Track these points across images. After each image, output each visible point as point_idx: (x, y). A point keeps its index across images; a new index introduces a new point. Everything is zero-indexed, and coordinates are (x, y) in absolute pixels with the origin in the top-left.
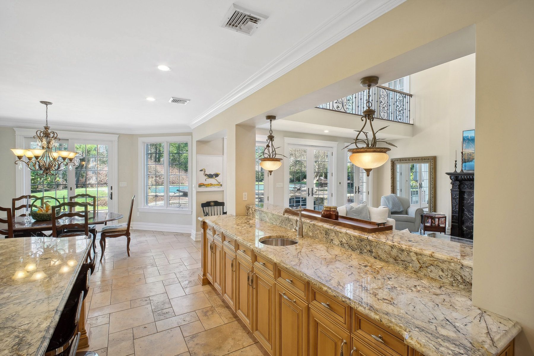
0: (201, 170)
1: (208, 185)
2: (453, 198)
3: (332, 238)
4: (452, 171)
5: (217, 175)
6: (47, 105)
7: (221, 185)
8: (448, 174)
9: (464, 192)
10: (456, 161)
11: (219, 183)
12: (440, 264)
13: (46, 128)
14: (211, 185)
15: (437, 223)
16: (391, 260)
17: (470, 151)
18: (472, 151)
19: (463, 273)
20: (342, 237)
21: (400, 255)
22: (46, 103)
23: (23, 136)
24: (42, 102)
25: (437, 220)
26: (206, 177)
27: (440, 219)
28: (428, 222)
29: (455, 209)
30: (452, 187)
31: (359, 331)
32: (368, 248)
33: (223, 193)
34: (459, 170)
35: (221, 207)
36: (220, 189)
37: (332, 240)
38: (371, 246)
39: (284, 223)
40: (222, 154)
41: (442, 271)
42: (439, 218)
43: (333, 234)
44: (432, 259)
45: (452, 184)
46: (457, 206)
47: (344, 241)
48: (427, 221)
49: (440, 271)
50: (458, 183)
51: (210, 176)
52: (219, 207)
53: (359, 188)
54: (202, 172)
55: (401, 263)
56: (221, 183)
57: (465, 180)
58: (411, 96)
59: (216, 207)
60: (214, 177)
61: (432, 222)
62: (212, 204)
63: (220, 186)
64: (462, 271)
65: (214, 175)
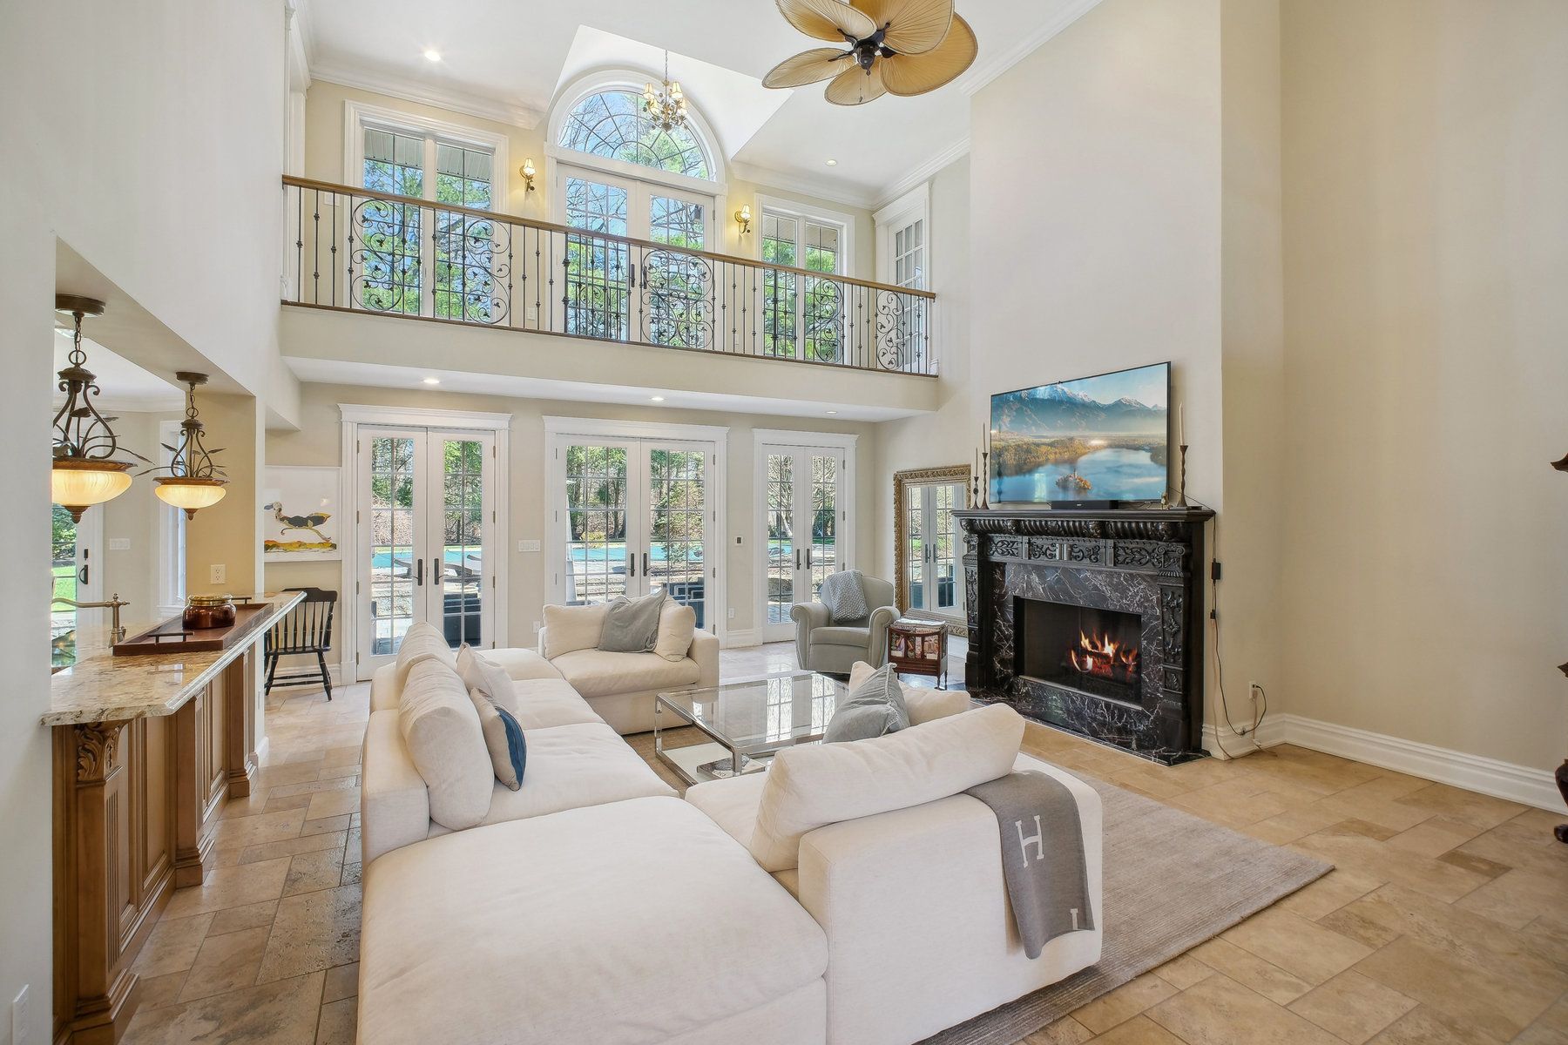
0: (267, 507)
1: (291, 544)
5: (319, 520)
7: (334, 546)
8: (955, 514)
10: (977, 479)
11: (327, 540)
14: (301, 544)
15: (918, 650)
17: (1026, 440)
25: (919, 640)
26: (283, 525)
27: (927, 639)
28: (898, 648)
30: (968, 551)
33: (340, 567)
35: (327, 604)
36: (332, 556)
40: (336, 464)
42: (923, 636)
45: (968, 541)
48: (897, 644)
50: (975, 538)
51: (298, 522)
54: (272, 512)
56: (332, 541)
58: (932, 296)
60: (310, 523)
61: (907, 647)
63: (330, 549)
65: (309, 518)
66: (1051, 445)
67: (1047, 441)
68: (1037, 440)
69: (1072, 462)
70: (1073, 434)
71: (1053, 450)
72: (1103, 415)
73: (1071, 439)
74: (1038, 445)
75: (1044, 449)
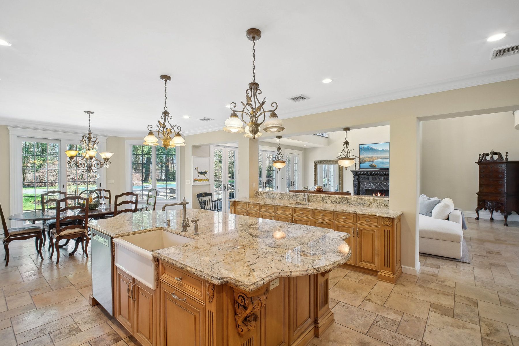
0: (195, 169)
1: (200, 180)
2: (354, 186)
3: (326, 200)
4: (354, 169)
5: (206, 173)
6: (90, 114)
7: (209, 180)
8: (351, 171)
9: (360, 182)
10: (356, 163)
12: (377, 201)
13: (90, 133)
14: (202, 180)
16: (357, 204)
17: (363, 157)
18: (364, 157)
19: (385, 203)
20: (332, 199)
21: (361, 201)
22: (90, 113)
23: (16, 135)
24: (86, 112)
26: (199, 174)
29: (356, 193)
30: (354, 179)
31: (360, 221)
32: (346, 201)
33: (210, 186)
34: (357, 169)
35: (210, 197)
36: (208, 183)
37: (326, 201)
38: (347, 200)
39: (291, 198)
40: (208, 156)
41: (378, 204)
43: (327, 198)
44: (374, 200)
45: (354, 177)
46: (357, 191)
47: (333, 200)
49: (377, 204)
50: (357, 176)
51: (201, 173)
52: (208, 197)
53: (293, 182)
54: (196, 170)
55: (361, 204)
56: (208, 179)
57: (361, 175)
59: (206, 197)
60: (204, 173)
62: (204, 195)
64: (384, 202)
65: (204, 172)
66: (368, 158)
67: (368, 157)
68: (365, 157)
69: (373, 161)
70: (373, 156)
71: (369, 159)
72: (380, 152)
73: (373, 157)
74: (365, 158)
75: (366, 159)
